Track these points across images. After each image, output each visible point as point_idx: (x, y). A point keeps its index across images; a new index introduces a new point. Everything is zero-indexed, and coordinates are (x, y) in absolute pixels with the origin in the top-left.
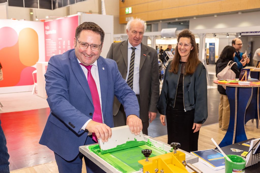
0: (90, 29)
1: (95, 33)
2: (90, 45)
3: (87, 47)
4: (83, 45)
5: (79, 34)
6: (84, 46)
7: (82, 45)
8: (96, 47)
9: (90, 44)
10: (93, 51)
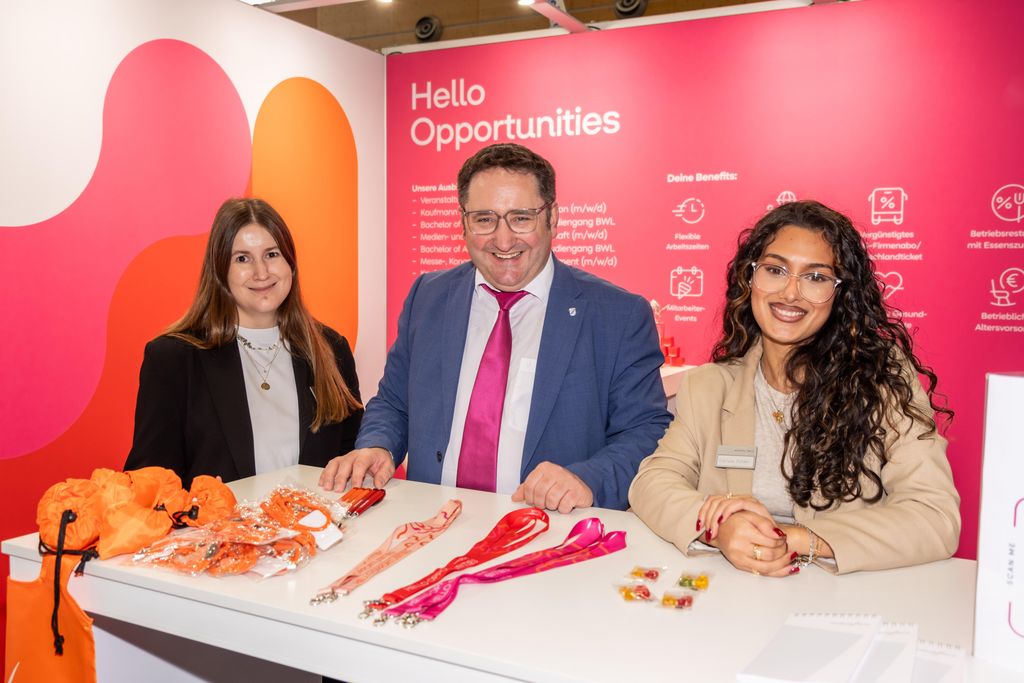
0: (494, 165)
1: (512, 172)
2: (505, 217)
3: (497, 227)
4: (481, 223)
5: (467, 187)
6: (487, 223)
7: (480, 221)
8: (527, 219)
9: (502, 214)
10: (517, 235)
